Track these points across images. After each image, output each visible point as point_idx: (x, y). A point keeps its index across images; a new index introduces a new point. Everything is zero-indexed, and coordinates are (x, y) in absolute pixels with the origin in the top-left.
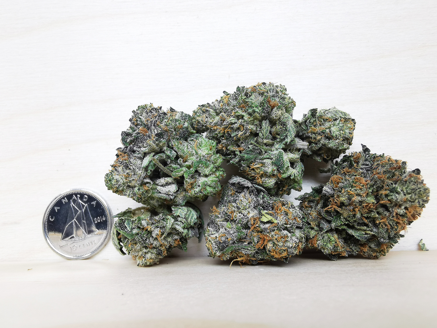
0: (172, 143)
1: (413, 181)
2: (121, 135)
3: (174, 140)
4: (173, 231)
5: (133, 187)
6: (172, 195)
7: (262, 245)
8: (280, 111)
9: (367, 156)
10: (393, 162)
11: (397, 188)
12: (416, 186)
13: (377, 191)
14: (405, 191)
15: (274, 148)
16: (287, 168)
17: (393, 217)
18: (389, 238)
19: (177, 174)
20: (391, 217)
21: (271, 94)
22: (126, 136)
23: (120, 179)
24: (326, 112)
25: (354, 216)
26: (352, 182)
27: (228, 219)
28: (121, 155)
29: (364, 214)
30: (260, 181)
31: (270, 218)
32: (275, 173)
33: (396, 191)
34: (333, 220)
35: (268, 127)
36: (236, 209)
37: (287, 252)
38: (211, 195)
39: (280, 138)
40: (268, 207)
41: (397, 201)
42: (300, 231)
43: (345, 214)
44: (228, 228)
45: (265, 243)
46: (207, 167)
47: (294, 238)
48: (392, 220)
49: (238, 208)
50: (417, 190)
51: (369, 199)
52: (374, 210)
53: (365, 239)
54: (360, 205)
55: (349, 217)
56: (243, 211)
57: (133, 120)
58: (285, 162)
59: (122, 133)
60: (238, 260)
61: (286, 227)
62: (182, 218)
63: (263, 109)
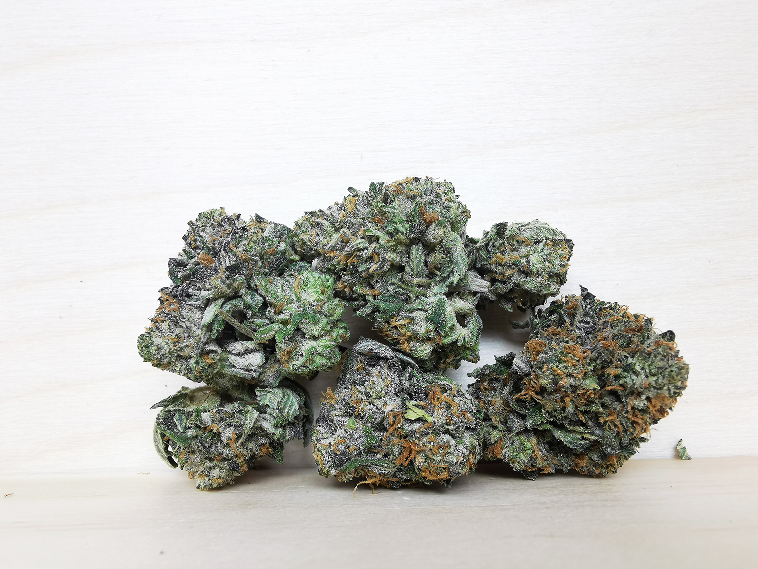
0: (256, 281)
1: (661, 354)
2: (168, 264)
3: (260, 277)
4: (257, 432)
5: (188, 358)
6: (255, 371)
7: (407, 459)
8: (442, 230)
9: (589, 306)
10: (630, 320)
11: (635, 365)
12: (665, 363)
13: (603, 368)
14: (647, 371)
15: (431, 292)
16: (452, 328)
17: (627, 412)
18: (621, 447)
19: (262, 336)
20: (624, 412)
21: (427, 198)
22: (176, 266)
23: (163, 344)
24: (523, 227)
25: (564, 409)
26: (560, 353)
27: (351, 412)
28: (167, 300)
29: (580, 407)
30: (406, 347)
31: (420, 413)
32: (432, 335)
33: (633, 369)
34: (529, 415)
35: (421, 257)
36: (364, 397)
37: (448, 472)
38: (324, 370)
39: (440, 275)
40: (418, 394)
41: (634, 388)
42: (472, 435)
43: (549, 407)
44: (349, 428)
45: (412, 457)
46: (316, 323)
47: (461, 447)
48: (626, 417)
49: (367, 394)
50: (666, 369)
51: (588, 381)
52: (597, 401)
53: (582, 448)
54: (573, 392)
55: (555, 411)
56: (375, 401)
57: (190, 239)
58: (448, 317)
59: (169, 262)
60: (367, 482)
61: (448, 429)
62: (273, 408)
63: (412, 226)
